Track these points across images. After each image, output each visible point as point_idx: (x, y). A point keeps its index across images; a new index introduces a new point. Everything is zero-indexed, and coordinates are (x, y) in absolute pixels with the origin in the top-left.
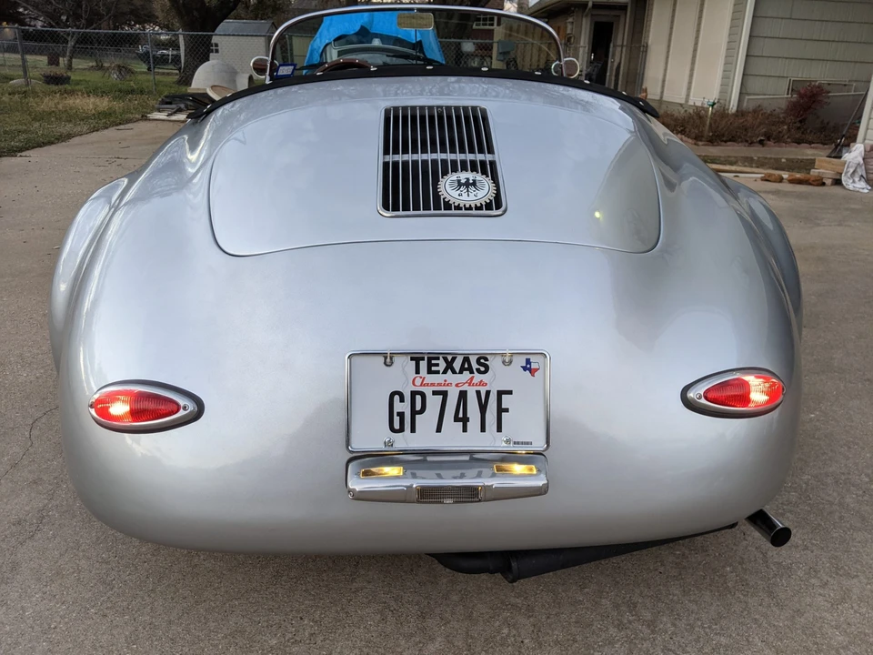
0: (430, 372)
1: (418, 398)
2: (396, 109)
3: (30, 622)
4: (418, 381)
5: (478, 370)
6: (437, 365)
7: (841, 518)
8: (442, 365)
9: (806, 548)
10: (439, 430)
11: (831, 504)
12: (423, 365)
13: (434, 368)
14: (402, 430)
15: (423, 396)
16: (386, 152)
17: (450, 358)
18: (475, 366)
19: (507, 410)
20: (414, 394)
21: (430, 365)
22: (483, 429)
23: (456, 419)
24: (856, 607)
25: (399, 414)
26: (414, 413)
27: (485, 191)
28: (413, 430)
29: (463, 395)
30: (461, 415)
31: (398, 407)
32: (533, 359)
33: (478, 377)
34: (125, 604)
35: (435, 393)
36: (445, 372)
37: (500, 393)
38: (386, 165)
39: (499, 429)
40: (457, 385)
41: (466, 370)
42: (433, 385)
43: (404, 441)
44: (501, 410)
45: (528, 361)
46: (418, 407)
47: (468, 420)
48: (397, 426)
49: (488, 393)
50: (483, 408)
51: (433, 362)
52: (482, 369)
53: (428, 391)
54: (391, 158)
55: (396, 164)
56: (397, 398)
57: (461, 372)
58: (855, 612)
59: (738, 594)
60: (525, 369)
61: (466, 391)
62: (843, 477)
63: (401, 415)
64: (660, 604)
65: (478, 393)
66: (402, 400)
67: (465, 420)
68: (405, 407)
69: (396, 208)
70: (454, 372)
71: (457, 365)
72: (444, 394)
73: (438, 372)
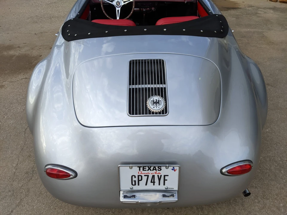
0: (143, 170)
1: (140, 177)
2: (133, 61)
4: (140, 173)
5: (158, 170)
6: (146, 168)
8: (147, 168)
10: (146, 185)
12: (141, 168)
13: (144, 169)
14: (135, 185)
15: (141, 176)
16: (130, 84)
17: (149, 167)
18: (157, 169)
19: (167, 180)
20: (138, 176)
21: (143, 169)
22: (159, 184)
23: (151, 182)
24: (267, 211)
25: (134, 181)
26: (139, 181)
28: (139, 185)
29: (153, 176)
30: (153, 181)
31: (134, 179)
32: (175, 167)
33: (158, 172)
35: (145, 176)
36: (148, 170)
37: (165, 176)
38: (130, 89)
39: (164, 185)
40: (152, 174)
41: (155, 170)
42: (144, 173)
43: (136, 188)
44: (165, 180)
45: (173, 168)
46: (140, 179)
47: (155, 182)
48: (134, 184)
49: (161, 176)
50: (159, 179)
51: (144, 168)
52: (159, 170)
53: (143, 175)
54: (131, 87)
55: (133, 89)
56: (133, 177)
57: (153, 170)
60: (172, 170)
61: (154, 175)
63: (135, 181)
65: (158, 176)
66: (135, 177)
67: (154, 183)
68: (136, 179)
69: (133, 114)
70: (151, 170)
71: (152, 168)
72: (148, 176)
73: (146, 170)
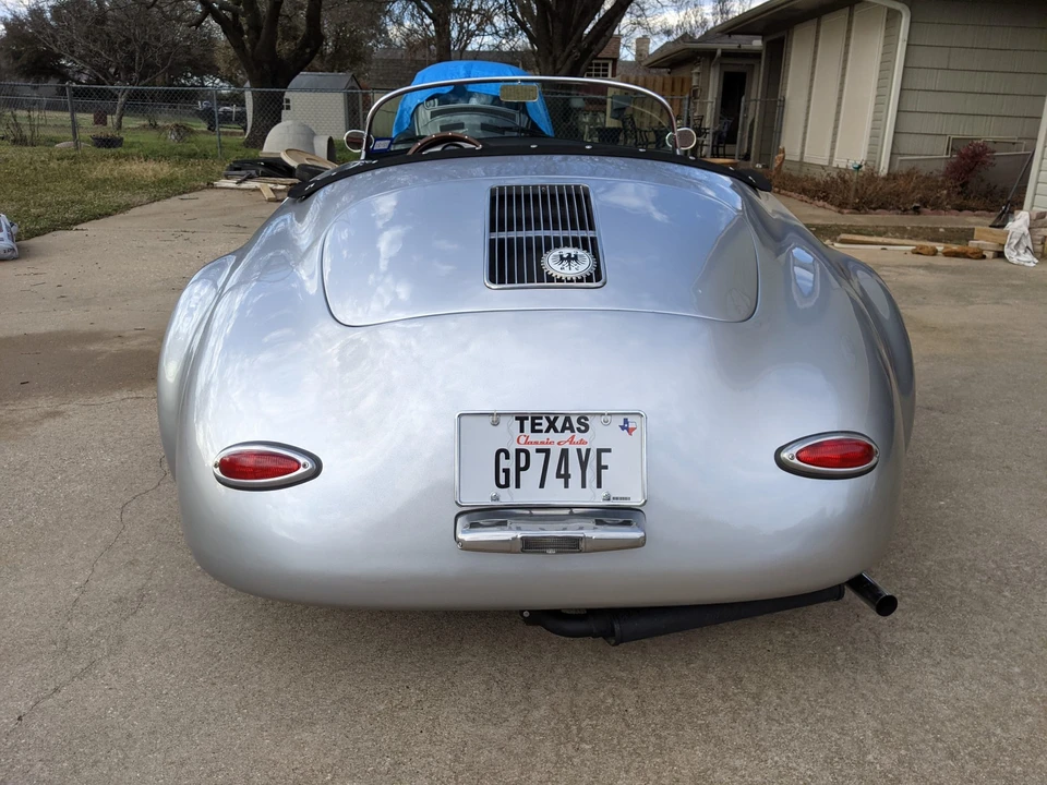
0: (533, 431)
1: (523, 455)
2: (501, 188)
3: (142, 688)
4: (523, 440)
5: (579, 429)
6: (540, 424)
7: (961, 602)
8: (545, 424)
9: (922, 630)
10: (542, 486)
11: (953, 588)
12: (527, 424)
13: (537, 428)
14: (507, 485)
15: (527, 453)
16: (492, 229)
17: (552, 418)
18: (576, 425)
19: (606, 467)
20: (518, 451)
21: (533, 425)
22: (584, 486)
23: (559, 476)
25: (504, 470)
26: (519, 469)
27: (585, 264)
28: (518, 486)
29: (565, 453)
30: (562, 472)
31: (504, 464)
32: (630, 419)
33: (578, 436)
34: (232, 673)
35: (538, 451)
36: (547, 431)
37: (600, 451)
38: (492, 242)
39: (599, 485)
40: (559, 444)
41: (568, 429)
42: (536, 443)
43: (509, 497)
44: (600, 468)
45: (626, 421)
46: (522, 464)
47: (569, 476)
48: (502, 482)
49: (588, 451)
50: (583, 465)
51: (537, 421)
52: (583, 428)
53: (532, 449)
54: (496, 236)
55: (501, 241)
56: (502, 455)
57: (562, 431)
58: (966, 689)
59: (846, 671)
60: (623, 428)
61: (567, 450)
62: (968, 564)
63: (507, 471)
64: (766, 680)
65: (579, 451)
66: (507, 457)
67: (566, 477)
68: (510, 464)
69: (501, 282)
70: (556, 431)
71: (559, 424)
72: (547, 452)
73: (541, 431)
